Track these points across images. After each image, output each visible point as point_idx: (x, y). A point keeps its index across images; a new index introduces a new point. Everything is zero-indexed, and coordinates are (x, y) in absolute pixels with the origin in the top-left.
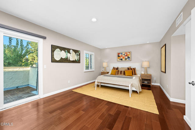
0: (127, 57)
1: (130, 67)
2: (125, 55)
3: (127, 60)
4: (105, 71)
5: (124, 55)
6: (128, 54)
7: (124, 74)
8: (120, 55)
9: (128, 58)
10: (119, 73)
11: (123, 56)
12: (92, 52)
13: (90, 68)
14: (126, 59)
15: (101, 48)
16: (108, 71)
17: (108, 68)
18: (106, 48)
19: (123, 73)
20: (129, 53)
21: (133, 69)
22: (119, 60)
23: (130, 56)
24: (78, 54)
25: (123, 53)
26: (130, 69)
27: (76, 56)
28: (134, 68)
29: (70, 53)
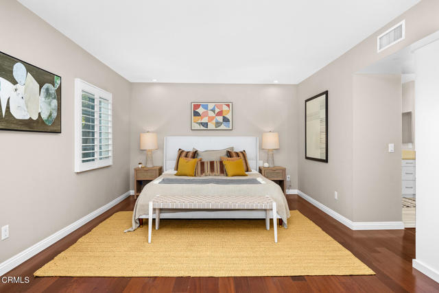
0: (220, 119)
1: (232, 148)
2: (217, 110)
3: (223, 127)
4: (150, 166)
5: (213, 110)
6: (225, 108)
7: (223, 171)
8: (200, 110)
9: (224, 120)
10: (207, 167)
11: (211, 114)
12: (106, 89)
13: (97, 156)
14: (218, 124)
15: (131, 80)
16: (158, 164)
17: (159, 152)
18: (155, 81)
19: (217, 167)
20: (228, 106)
21: (241, 155)
22: (197, 127)
23: (229, 116)
24: (53, 90)
25: (211, 106)
26: (234, 155)
27: (42, 98)
28: (242, 152)
29: (15, 82)
